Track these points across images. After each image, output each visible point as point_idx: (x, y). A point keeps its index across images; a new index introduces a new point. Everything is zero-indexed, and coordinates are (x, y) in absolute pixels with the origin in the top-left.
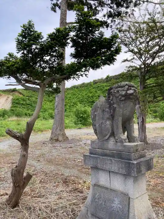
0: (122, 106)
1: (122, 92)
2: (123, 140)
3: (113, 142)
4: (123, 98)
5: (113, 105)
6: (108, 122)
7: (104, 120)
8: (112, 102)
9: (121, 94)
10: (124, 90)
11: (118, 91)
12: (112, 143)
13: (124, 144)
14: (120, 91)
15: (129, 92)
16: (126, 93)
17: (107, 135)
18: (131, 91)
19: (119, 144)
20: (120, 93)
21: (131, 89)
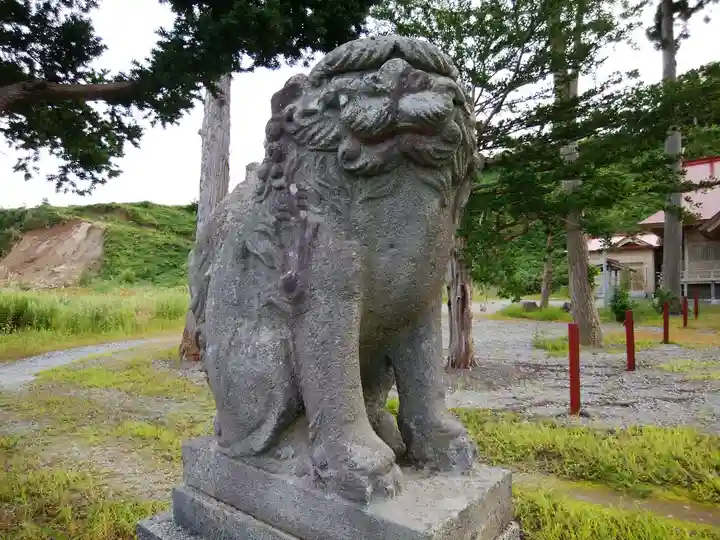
0: (360, 215)
1: (364, 102)
2: (365, 479)
3: (302, 473)
4: (367, 158)
5: (303, 213)
6: (266, 336)
7: (250, 318)
8: (293, 189)
9: (351, 120)
10: (375, 93)
11: (332, 104)
12: (291, 482)
13: (370, 510)
14: (343, 99)
15: (411, 104)
16: (394, 110)
17: (259, 426)
18: (428, 95)
19: (333, 499)
20: (346, 113)
21: (425, 86)
